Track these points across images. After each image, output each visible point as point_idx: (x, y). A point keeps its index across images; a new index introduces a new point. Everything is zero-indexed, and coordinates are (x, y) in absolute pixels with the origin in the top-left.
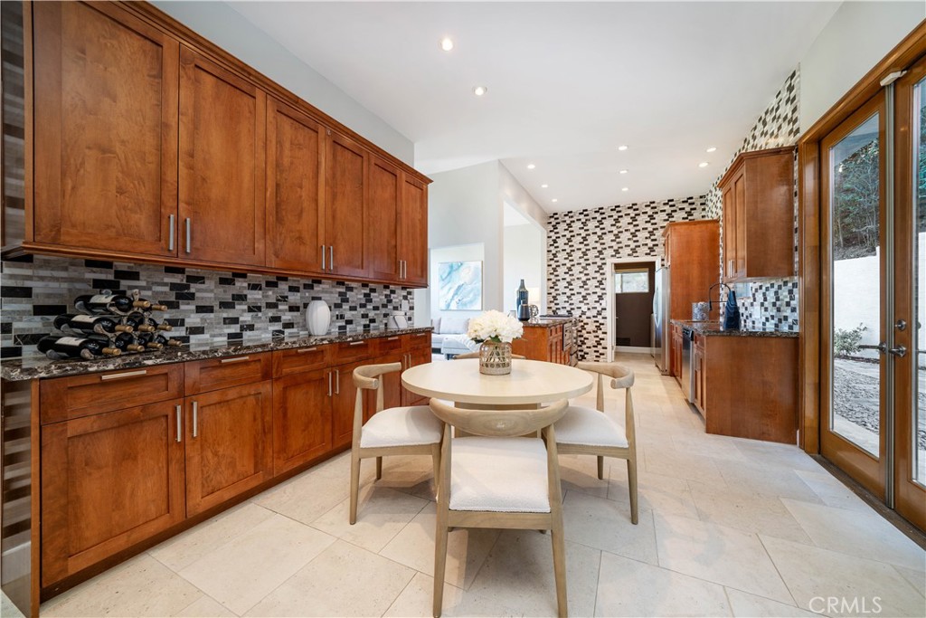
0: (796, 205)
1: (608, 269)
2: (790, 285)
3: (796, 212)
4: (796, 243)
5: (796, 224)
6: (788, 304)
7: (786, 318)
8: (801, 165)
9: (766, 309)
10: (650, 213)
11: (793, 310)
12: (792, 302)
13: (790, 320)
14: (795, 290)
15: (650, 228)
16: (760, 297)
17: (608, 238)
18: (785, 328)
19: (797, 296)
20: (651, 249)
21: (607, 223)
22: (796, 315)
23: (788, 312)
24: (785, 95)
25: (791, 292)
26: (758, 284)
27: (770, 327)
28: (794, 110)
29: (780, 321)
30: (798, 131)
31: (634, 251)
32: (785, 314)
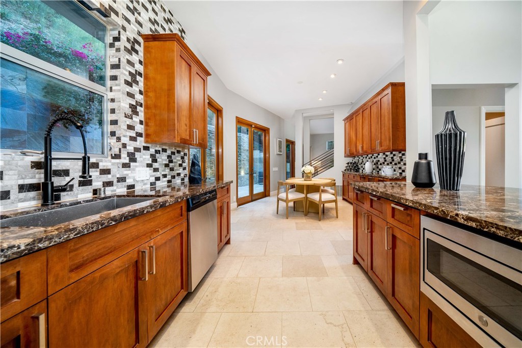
2: (182, 154)
6: (180, 165)
11: (184, 169)
12: (183, 164)
13: (182, 175)
14: (185, 157)
19: (187, 161)
22: (187, 172)
25: (182, 158)
29: (173, 177)
32: (178, 172)
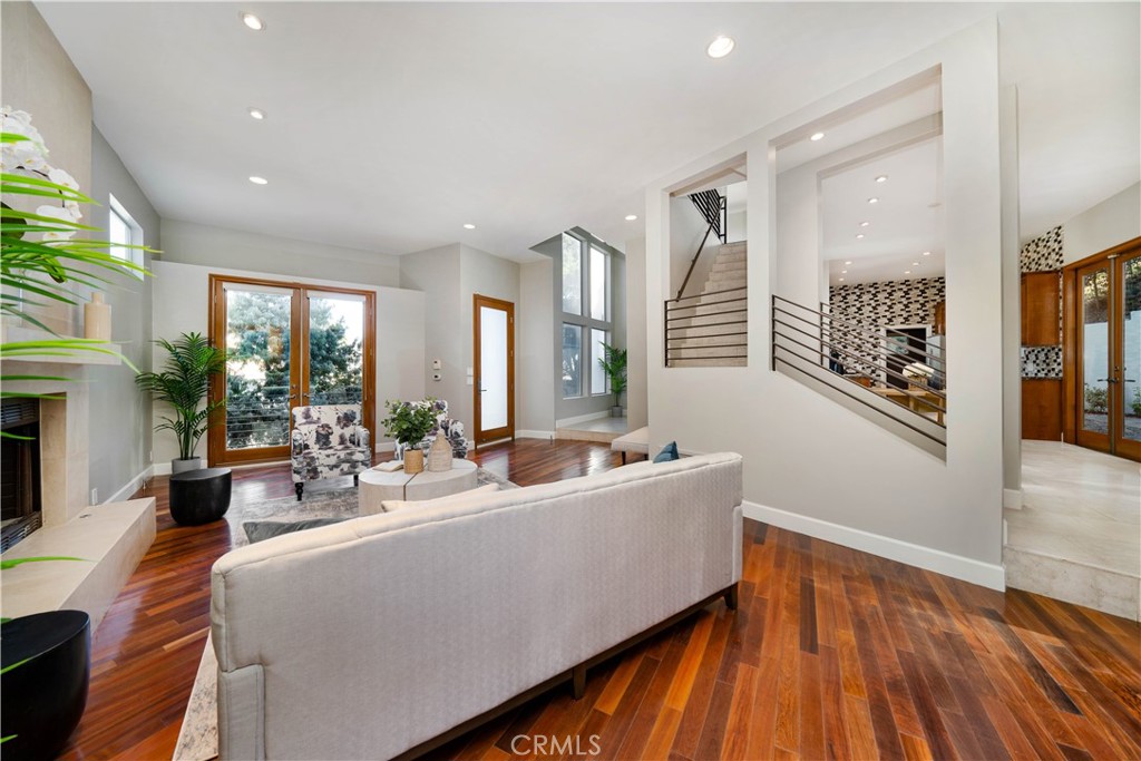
0: (1061, 304)
1: (883, 332)
2: (1057, 350)
3: (1061, 308)
4: (1061, 325)
5: (1061, 315)
6: (1055, 361)
7: (1053, 369)
8: (1064, 281)
9: (1038, 365)
10: (922, 288)
11: (1059, 365)
12: (1058, 360)
13: (1056, 370)
15: (921, 300)
16: (1032, 357)
17: (882, 309)
18: (1053, 375)
20: (923, 318)
21: (881, 297)
22: (1061, 367)
23: (1055, 366)
24: (1054, 236)
25: (1057, 354)
26: (1030, 349)
27: (1042, 375)
28: (1060, 249)
29: (1049, 371)
30: (1062, 262)
31: (906, 319)
32: (1053, 367)
